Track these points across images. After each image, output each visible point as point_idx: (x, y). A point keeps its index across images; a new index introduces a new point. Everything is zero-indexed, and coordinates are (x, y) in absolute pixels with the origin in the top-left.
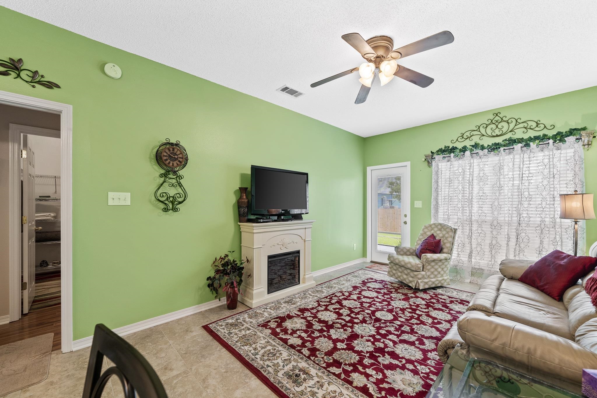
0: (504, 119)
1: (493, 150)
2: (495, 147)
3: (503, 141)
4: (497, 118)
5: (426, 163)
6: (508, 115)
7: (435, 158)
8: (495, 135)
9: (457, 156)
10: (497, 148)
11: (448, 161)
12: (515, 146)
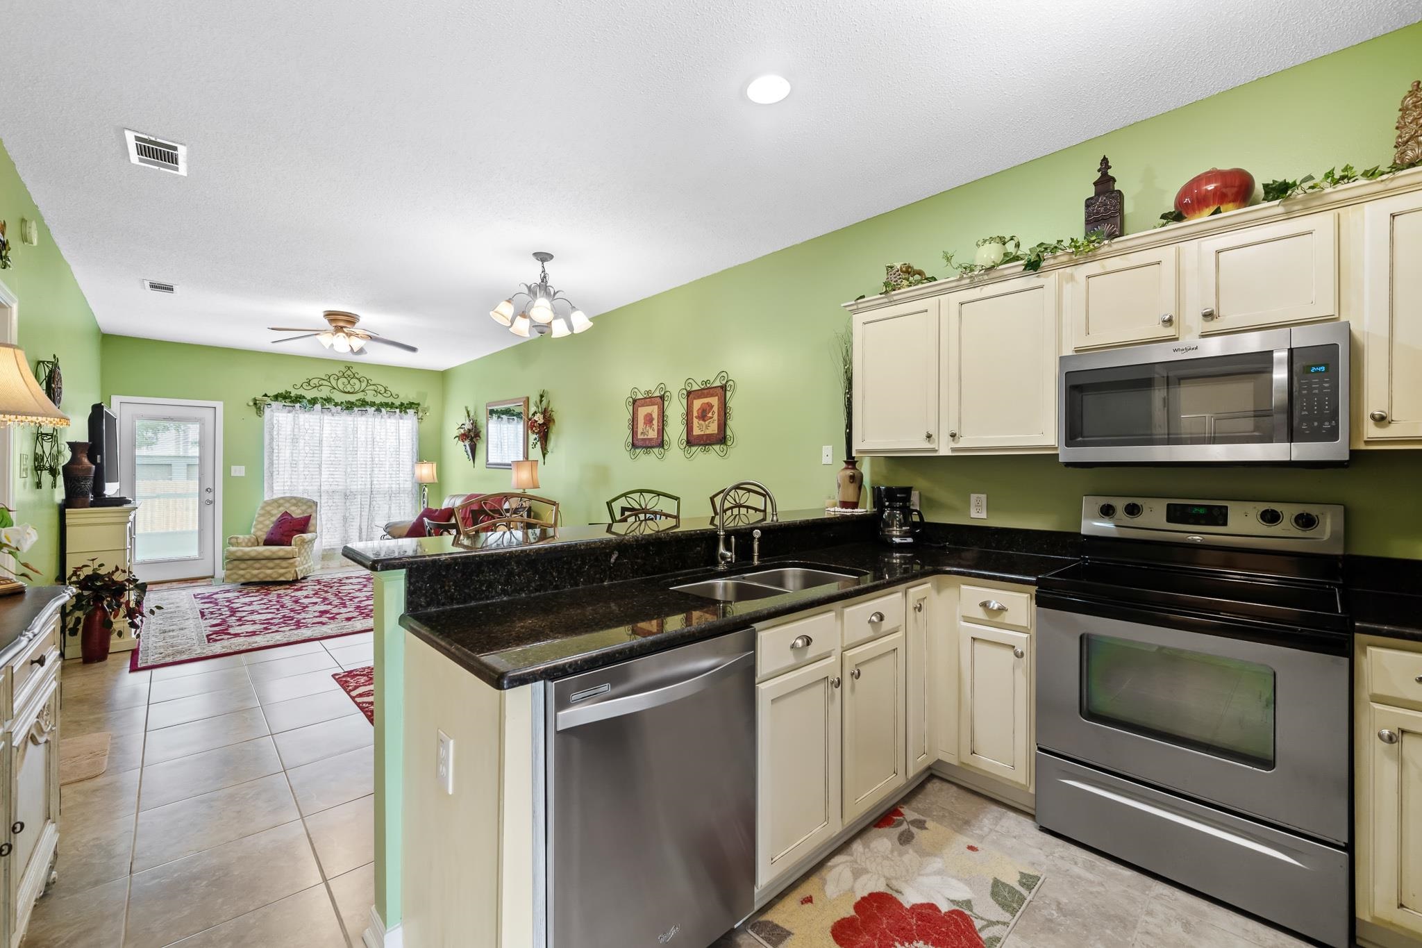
0: (356, 375)
1: (347, 408)
2: (349, 406)
3: (357, 400)
4: (349, 372)
5: (254, 409)
6: (361, 373)
7: (270, 404)
8: (347, 390)
9: (305, 409)
10: (351, 407)
11: (289, 412)
12: (368, 408)
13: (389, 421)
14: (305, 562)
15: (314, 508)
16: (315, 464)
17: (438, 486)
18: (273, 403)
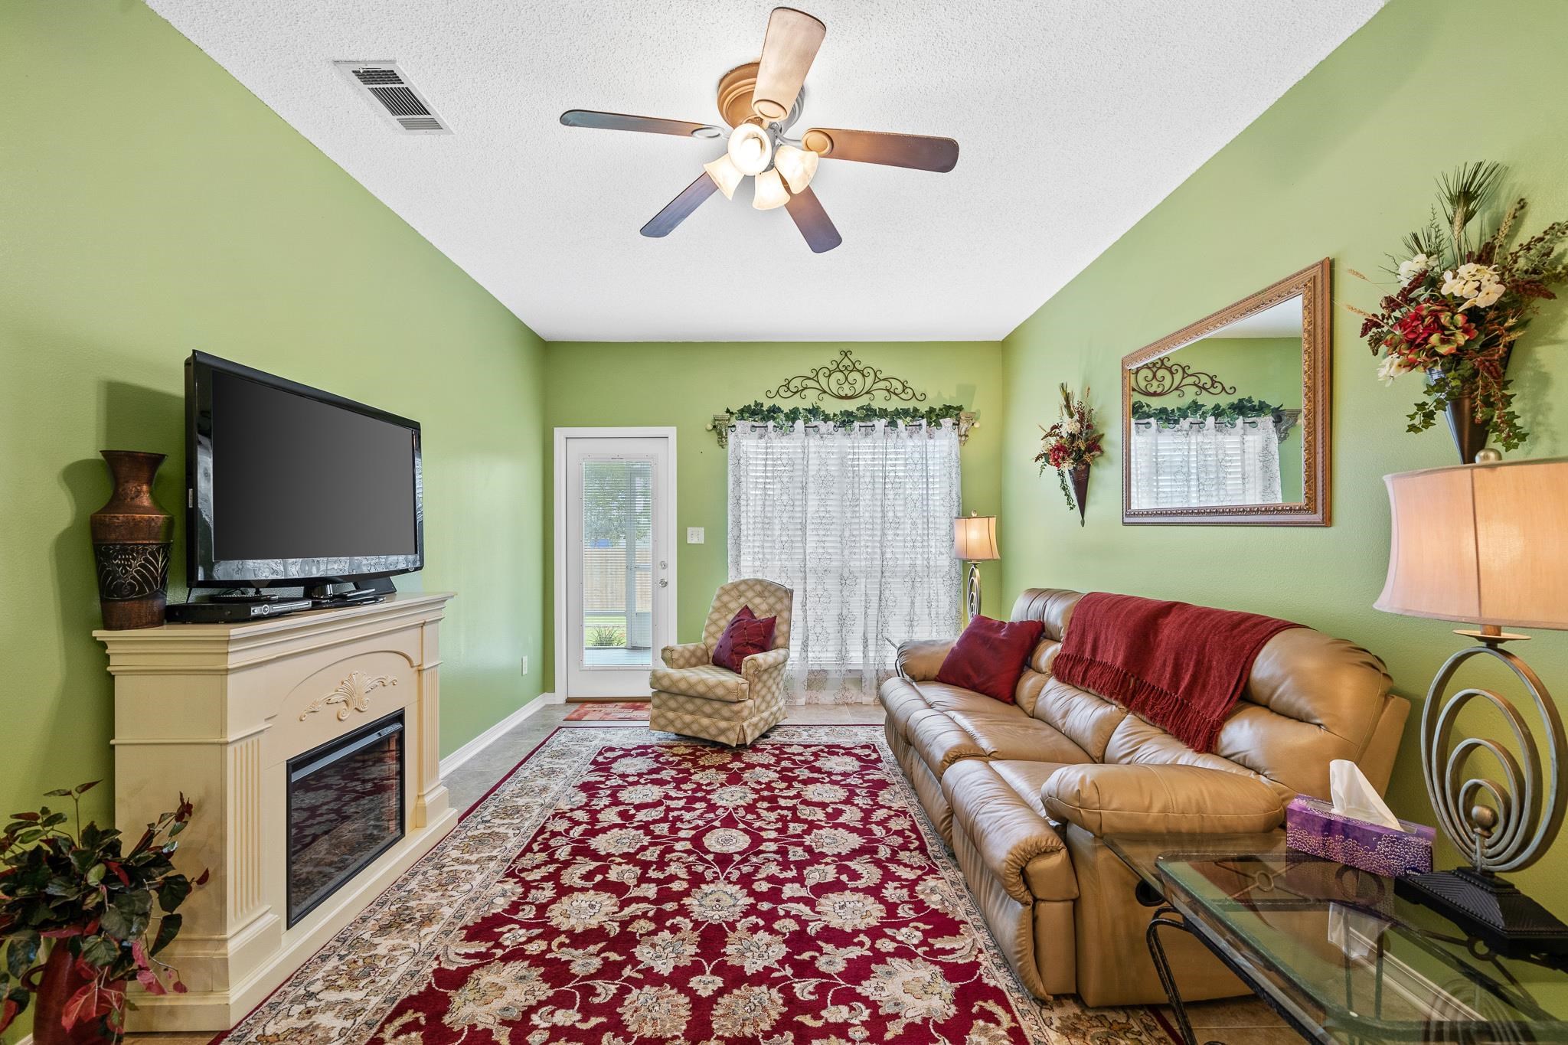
0: (857, 365)
1: (843, 424)
2: (846, 420)
3: (858, 409)
4: (846, 362)
5: (714, 436)
6: (865, 360)
7: (734, 426)
8: (843, 394)
9: (781, 429)
10: (848, 422)
11: (761, 437)
12: (876, 422)
13: (910, 443)
14: (763, 707)
15: (786, 601)
16: (796, 523)
17: (998, 567)
18: (738, 423)
